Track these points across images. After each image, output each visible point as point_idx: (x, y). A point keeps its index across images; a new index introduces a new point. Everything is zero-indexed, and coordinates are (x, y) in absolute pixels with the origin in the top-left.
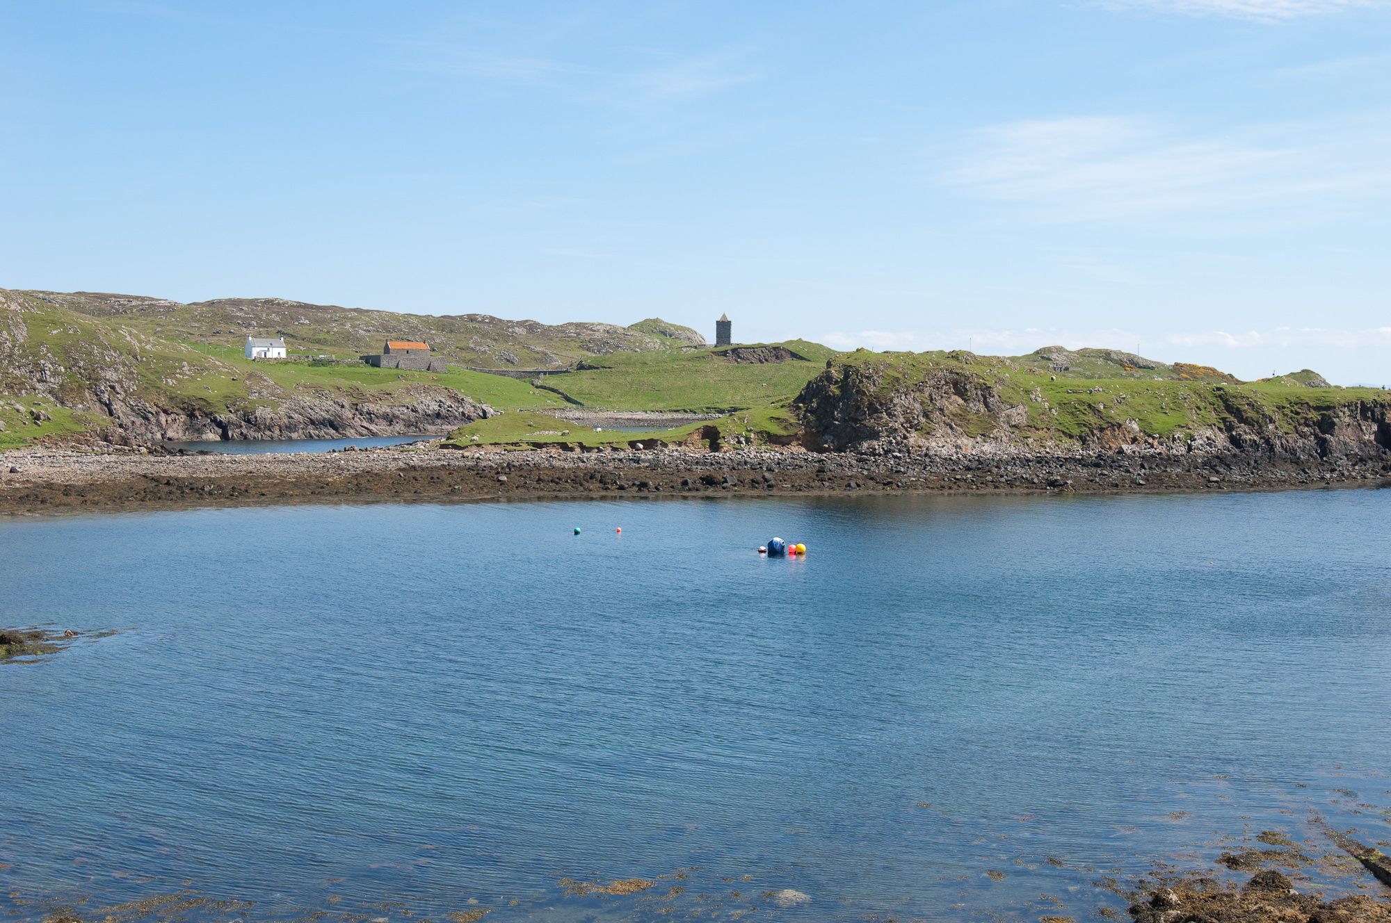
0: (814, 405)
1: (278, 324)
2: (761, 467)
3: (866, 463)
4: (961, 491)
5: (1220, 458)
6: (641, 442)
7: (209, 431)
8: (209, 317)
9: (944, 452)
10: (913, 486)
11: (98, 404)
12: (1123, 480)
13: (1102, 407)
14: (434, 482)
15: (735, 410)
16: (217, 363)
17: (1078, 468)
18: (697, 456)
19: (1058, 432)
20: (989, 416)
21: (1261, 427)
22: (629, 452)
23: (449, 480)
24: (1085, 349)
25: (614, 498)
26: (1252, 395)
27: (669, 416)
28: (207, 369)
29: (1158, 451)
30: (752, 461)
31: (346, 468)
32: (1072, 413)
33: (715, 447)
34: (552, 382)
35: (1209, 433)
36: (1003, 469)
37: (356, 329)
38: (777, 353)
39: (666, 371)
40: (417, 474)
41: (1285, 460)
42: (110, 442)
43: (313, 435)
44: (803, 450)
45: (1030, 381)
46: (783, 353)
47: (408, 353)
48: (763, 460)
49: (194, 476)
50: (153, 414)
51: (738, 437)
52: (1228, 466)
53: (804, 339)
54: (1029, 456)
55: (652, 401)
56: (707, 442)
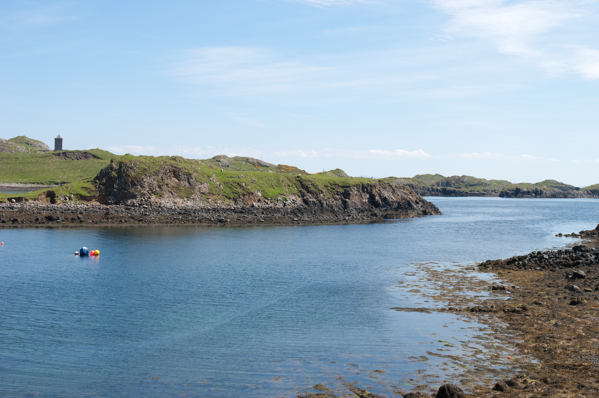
0: (104, 181)
2: (76, 212)
3: (130, 210)
4: (176, 224)
5: (299, 210)
6: (15, 198)
9: (168, 205)
10: (153, 222)
12: (254, 219)
13: (244, 185)
15: (64, 183)
17: (233, 214)
18: (43, 206)
19: (223, 196)
20: (190, 188)
21: (317, 195)
22: (8, 204)
24: (237, 157)
26: (313, 180)
27: (29, 185)
29: (270, 206)
30: (72, 209)
32: (230, 187)
33: (53, 201)
35: (294, 198)
36: (197, 214)
38: (86, 155)
39: (28, 163)
41: (328, 210)
44: (98, 203)
45: (210, 172)
46: (89, 155)
48: (78, 208)
51: (65, 197)
52: (302, 213)
53: (100, 148)
54: (209, 207)
55: (21, 178)
56: (49, 199)
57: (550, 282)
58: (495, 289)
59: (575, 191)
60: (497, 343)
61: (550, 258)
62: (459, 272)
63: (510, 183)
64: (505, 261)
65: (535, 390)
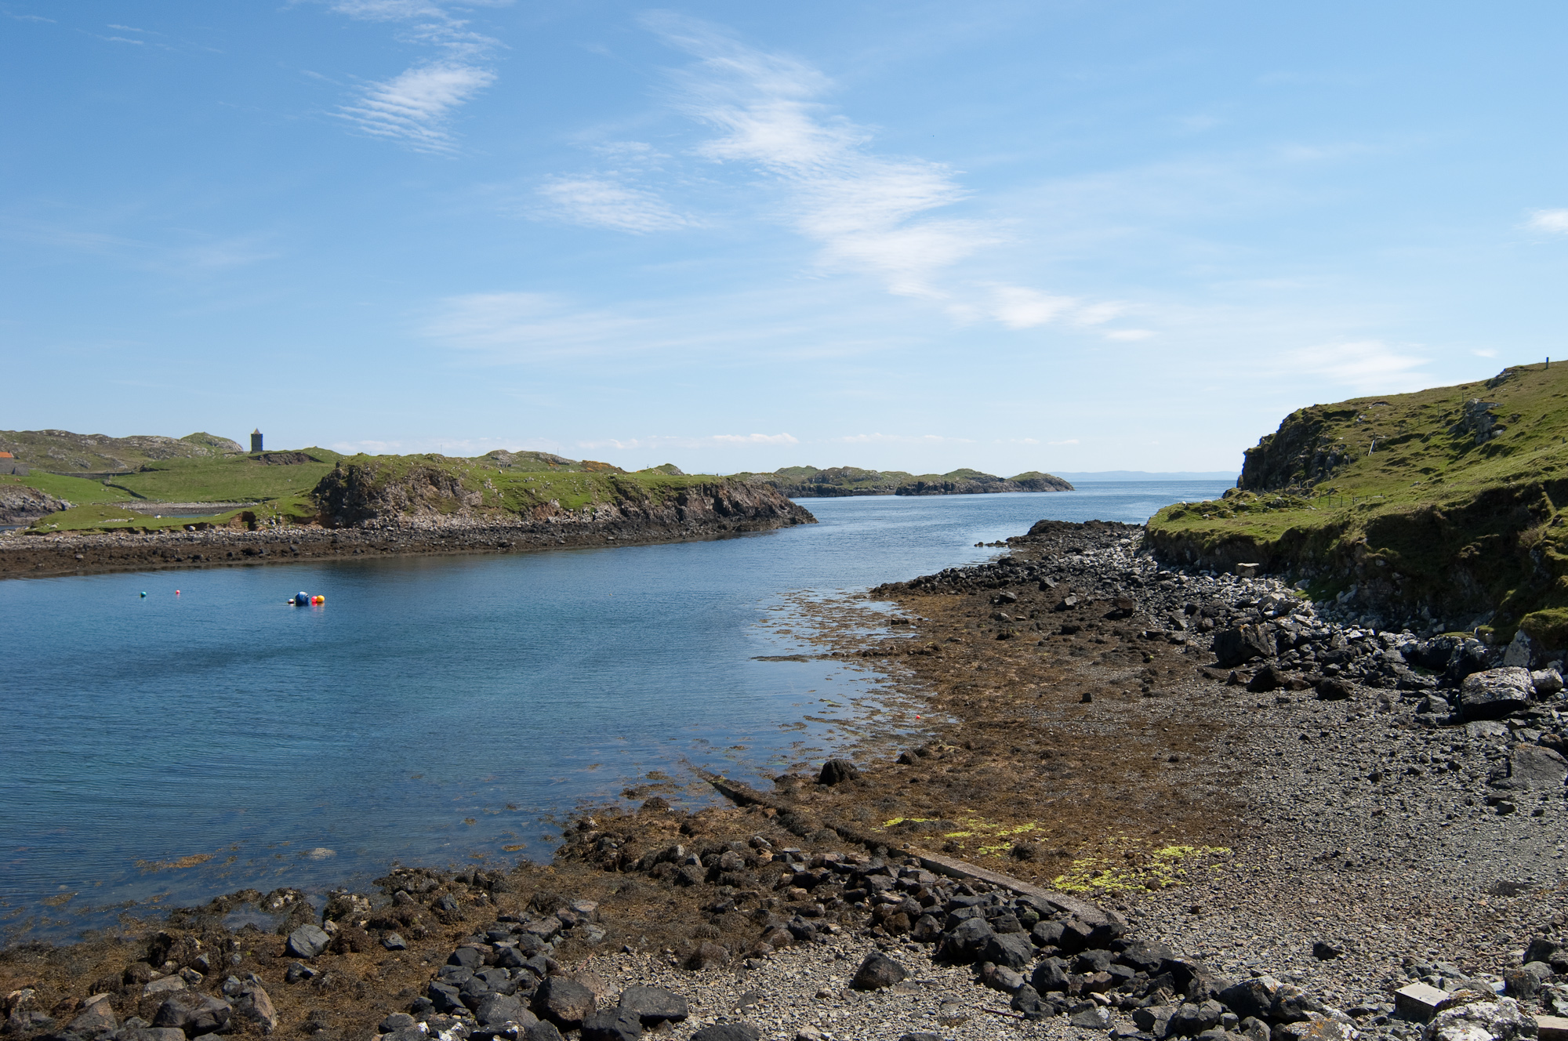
0: (328, 494)
2: (288, 541)
3: (368, 535)
4: (438, 552)
5: (614, 524)
6: (194, 525)
9: (424, 525)
10: (403, 550)
12: (550, 541)
13: (534, 491)
14: (20, 562)
15: (268, 499)
17: (519, 534)
18: (238, 534)
19: (504, 510)
20: (456, 499)
21: (640, 502)
22: (185, 533)
23: (33, 560)
24: (522, 451)
25: (173, 569)
26: (634, 481)
27: (216, 505)
29: (573, 520)
30: (281, 536)
32: (514, 496)
33: (252, 527)
34: (120, 481)
35: (606, 507)
36: (467, 536)
38: (299, 457)
39: (212, 472)
41: (656, 523)
44: (320, 527)
45: (484, 474)
46: (303, 457)
48: (290, 535)
51: (270, 520)
52: (620, 529)
53: (319, 447)
54: (485, 526)
55: (202, 494)
56: (246, 523)
57: (970, 610)
58: (895, 623)
59: (998, 483)
60: (900, 698)
61: (968, 577)
62: (845, 602)
63: (910, 475)
64: (907, 584)
65: (955, 760)
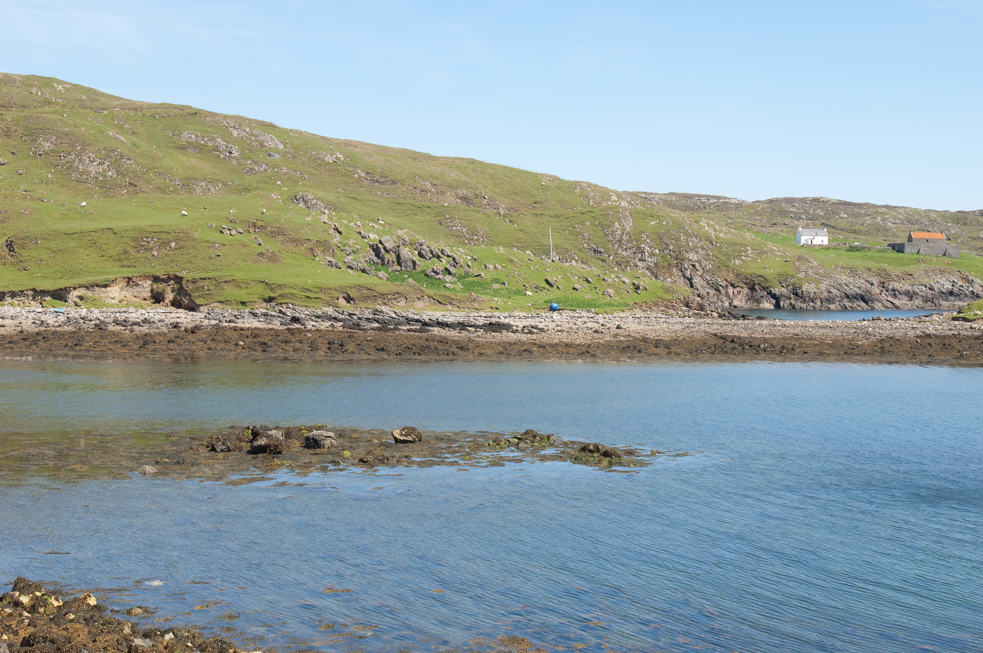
1: (823, 217)
7: (765, 301)
8: (768, 212)
11: (682, 278)
14: (945, 348)
16: (774, 248)
23: (958, 347)
28: (766, 253)
31: (873, 334)
37: (886, 222)
40: (931, 341)
42: (690, 307)
43: (847, 306)
47: (927, 241)
49: (753, 336)
50: (723, 287)
